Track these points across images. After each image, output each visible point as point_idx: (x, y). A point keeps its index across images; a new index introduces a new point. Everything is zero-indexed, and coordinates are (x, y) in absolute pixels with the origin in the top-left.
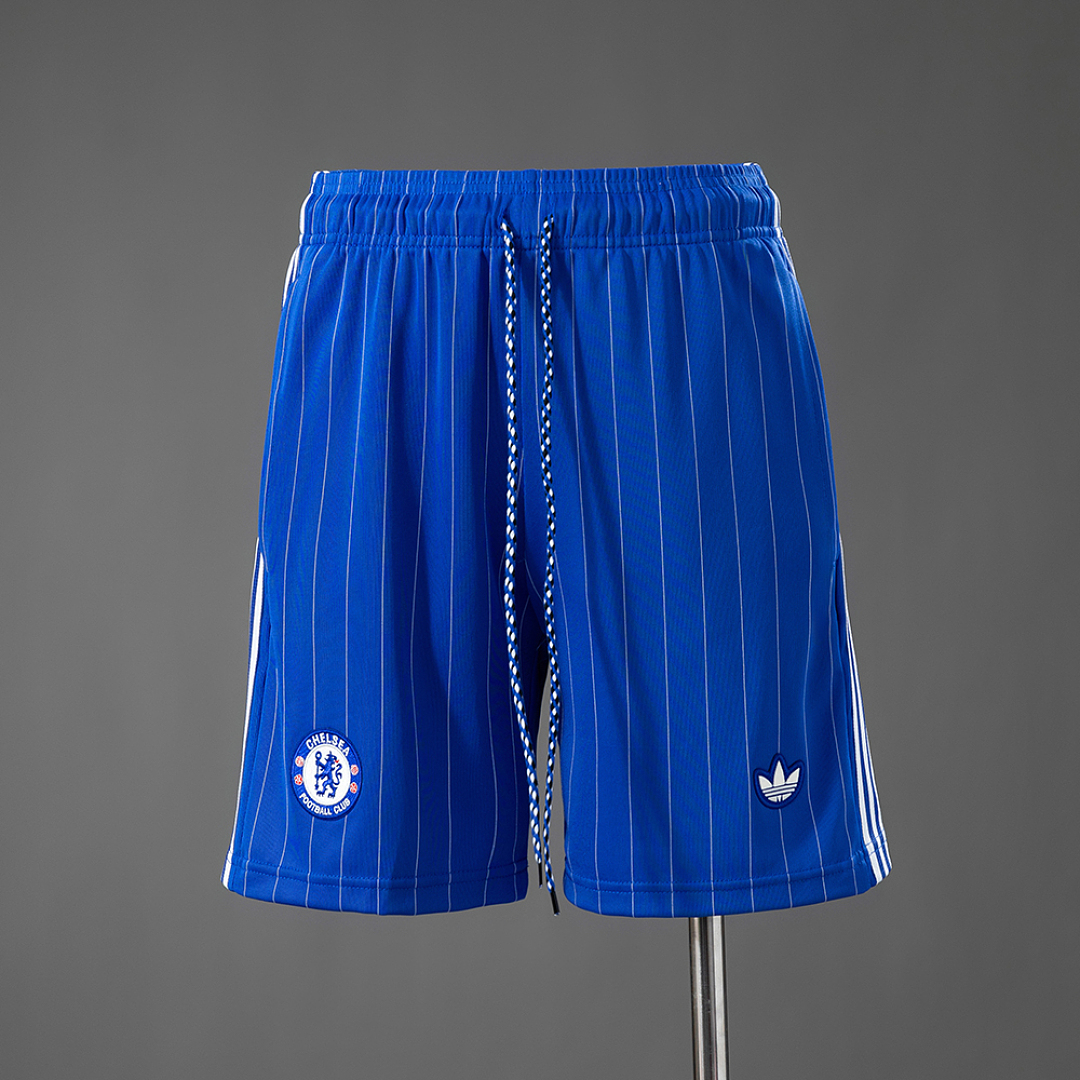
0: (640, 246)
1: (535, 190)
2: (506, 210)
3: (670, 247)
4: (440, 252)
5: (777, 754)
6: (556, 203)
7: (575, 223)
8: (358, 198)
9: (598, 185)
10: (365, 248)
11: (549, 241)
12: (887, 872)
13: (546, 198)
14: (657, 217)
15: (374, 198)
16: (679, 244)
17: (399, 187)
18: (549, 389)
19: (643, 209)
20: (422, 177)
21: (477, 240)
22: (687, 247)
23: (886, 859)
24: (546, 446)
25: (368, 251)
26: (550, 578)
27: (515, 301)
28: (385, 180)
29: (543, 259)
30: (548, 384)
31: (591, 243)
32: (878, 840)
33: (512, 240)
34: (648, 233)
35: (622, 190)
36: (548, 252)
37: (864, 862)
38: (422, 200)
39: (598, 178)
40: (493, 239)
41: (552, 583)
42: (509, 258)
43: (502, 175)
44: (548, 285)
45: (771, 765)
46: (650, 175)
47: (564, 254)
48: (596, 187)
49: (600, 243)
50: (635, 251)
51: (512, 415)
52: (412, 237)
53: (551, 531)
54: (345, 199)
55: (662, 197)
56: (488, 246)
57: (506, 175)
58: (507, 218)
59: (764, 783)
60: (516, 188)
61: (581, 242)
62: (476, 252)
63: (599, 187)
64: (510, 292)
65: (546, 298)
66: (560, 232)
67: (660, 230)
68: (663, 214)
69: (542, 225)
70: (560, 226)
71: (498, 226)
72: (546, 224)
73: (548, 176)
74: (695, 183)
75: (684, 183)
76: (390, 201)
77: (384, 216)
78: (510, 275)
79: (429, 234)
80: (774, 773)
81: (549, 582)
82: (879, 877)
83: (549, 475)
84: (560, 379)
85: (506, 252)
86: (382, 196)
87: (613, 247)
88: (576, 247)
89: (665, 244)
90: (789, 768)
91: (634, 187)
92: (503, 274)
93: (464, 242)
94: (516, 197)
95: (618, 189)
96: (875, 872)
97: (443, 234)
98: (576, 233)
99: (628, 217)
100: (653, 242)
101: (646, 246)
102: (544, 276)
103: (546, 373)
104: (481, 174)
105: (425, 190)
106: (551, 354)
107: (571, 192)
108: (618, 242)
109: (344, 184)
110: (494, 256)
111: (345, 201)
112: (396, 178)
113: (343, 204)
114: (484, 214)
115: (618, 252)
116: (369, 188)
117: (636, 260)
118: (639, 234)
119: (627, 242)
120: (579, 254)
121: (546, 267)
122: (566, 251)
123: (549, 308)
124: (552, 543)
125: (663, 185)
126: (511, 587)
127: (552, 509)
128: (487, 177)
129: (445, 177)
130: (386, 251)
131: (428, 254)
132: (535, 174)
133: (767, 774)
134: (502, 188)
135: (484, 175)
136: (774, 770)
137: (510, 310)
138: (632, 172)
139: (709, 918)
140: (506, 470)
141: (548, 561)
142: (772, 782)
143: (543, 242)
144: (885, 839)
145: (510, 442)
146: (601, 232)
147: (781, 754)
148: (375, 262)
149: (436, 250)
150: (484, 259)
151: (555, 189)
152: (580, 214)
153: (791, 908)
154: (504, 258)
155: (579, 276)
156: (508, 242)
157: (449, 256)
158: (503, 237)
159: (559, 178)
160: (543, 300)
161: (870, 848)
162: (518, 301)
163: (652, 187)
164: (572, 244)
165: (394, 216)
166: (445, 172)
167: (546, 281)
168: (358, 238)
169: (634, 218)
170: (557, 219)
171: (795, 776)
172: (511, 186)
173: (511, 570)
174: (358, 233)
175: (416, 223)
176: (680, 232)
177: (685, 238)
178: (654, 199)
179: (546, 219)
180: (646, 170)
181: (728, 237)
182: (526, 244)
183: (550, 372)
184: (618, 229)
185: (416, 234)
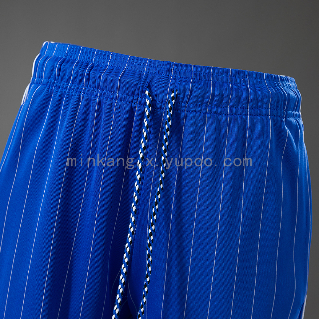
0: (226, 114)
1: (169, 73)
2: (150, 83)
3: (244, 117)
4: (106, 102)
6: (181, 82)
7: (190, 96)
8: (64, 60)
9: (207, 75)
10: (64, 90)
11: (173, 105)
13: (175, 79)
14: (239, 99)
15: (74, 61)
16: (250, 115)
17: (89, 57)
18: (159, 196)
19: (231, 92)
20: (103, 55)
21: (130, 98)
22: (254, 117)
24: (152, 230)
25: (65, 92)
26: (142, 310)
27: (147, 141)
28: (82, 52)
29: (168, 116)
30: (159, 193)
31: (198, 108)
33: (151, 102)
34: (232, 107)
35: (220, 79)
36: (171, 112)
38: (102, 67)
39: (207, 72)
40: (139, 99)
41: (143, 313)
42: (147, 113)
43: (150, 61)
44: (168, 133)
46: (237, 74)
47: (181, 113)
48: (205, 77)
49: (203, 110)
50: (223, 117)
51: (134, 209)
52: (92, 89)
53: (147, 282)
54: (56, 59)
55: (243, 88)
56: (136, 103)
57: (152, 62)
58: (149, 87)
60: (157, 71)
61: (192, 108)
62: (127, 105)
63: (207, 77)
64: (145, 134)
65: (166, 141)
66: (180, 101)
67: (239, 106)
68: (243, 97)
69: (170, 94)
70: (181, 97)
71: (143, 92)
72: (173, 95)
73: (178, 66)
74: (263, 83)
75: (257, 82)
76: (83, 65)
77: (77, 74)
78: (146, 124)
79: (102, 89)
81: (141, 312)
83: (151, 248)
84: (166, 191)
85: (146, 109)
86: (78, 62)
87: (210, 113)
88: (188, 110)
89: (241, 114)
91: (227, 80)
92: (142, 122)
93: (122, 97)
94: (157, 76)
95: (218, 79)
97: (110, 90)
98: (190, 102)
99: (222, 97)
100: (234, 112)
101: (229, 115)
102: (167, 127)
103: (159, 186)
104: (138, 59)
105: (104, 62)
106: (163, 175)
107: (190, 78)
108: (214, 111)
109: (57, 50)
110: (138, 110)
111: (56, 60)
112: (88, 52)
113: (54, 63)
114: (136, 82)
115: (213, 117)
116: (72, 55)
117: (223, 123)
118: (227, 107)
119: (219, 112)
120: (190, 115)
121: (169, 122)
122: (182, 113)
123: (167, 147)
124: (146, 289)
125: (245, 81)
126: (117, 311)
127: (150, 269)
128: (141, 61)
129: (116, 57)
130: (75, 95)
131: (100, 100)
132: (170, 64)
134: (149, 69)
135: (140, 60)
137: (143, 145)
138: (228, 71)
140: (125, 241)
141: (142, 299)
143: (170, 105)
145: (130, 225)
146: (204, 104)
148: (68, 101)
149: (105, 100)
150: (132, 110)
151: (180, 74)
152: (193, 92)
154: (144, 112)
155: (187, 128)
156: (148, 102)
157: (111, 105)
158: (145, 99)
159: (184, 69)
160: (163, 142)
162: (148, 141)
163: (238, 81)
164: (186, 109)
165: (83, 74)
166: (117, 54)
167: (168, 130)
168: (61, 84)
169: (225, 98)
170: (180, 92)
172: (154, 69)
173: (119, 301)
174: (61, 81)
175: (95, 81)
176: (251, 108)
177: (254, 111)
178: (239, 88)
179: (173, 92)
180: (236, 71)
181: (279, 114)
182: (158, 105)
183: (162, 186)
184: (215, 103)
185: (94, 87)
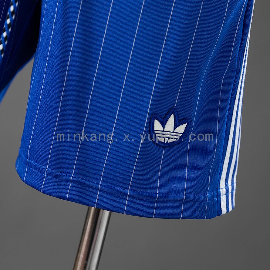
5: (173, 108)
12: (231, 209)
23: (232, 201)
32: (230, 188)
37: (216, 199)
45: (167, 114)
59: (158, 126)
80: (167, 121)
82: (224, 210)
90: (179, 121)
96: (222, 207)
133: (162, 120)
136: (168, 119)
139: (102, 210)
142: (164, 127)
144: (235, 188)
147: (175, 109)
153: (153, 218)
161: (223, 191)
171: (182, 129)
